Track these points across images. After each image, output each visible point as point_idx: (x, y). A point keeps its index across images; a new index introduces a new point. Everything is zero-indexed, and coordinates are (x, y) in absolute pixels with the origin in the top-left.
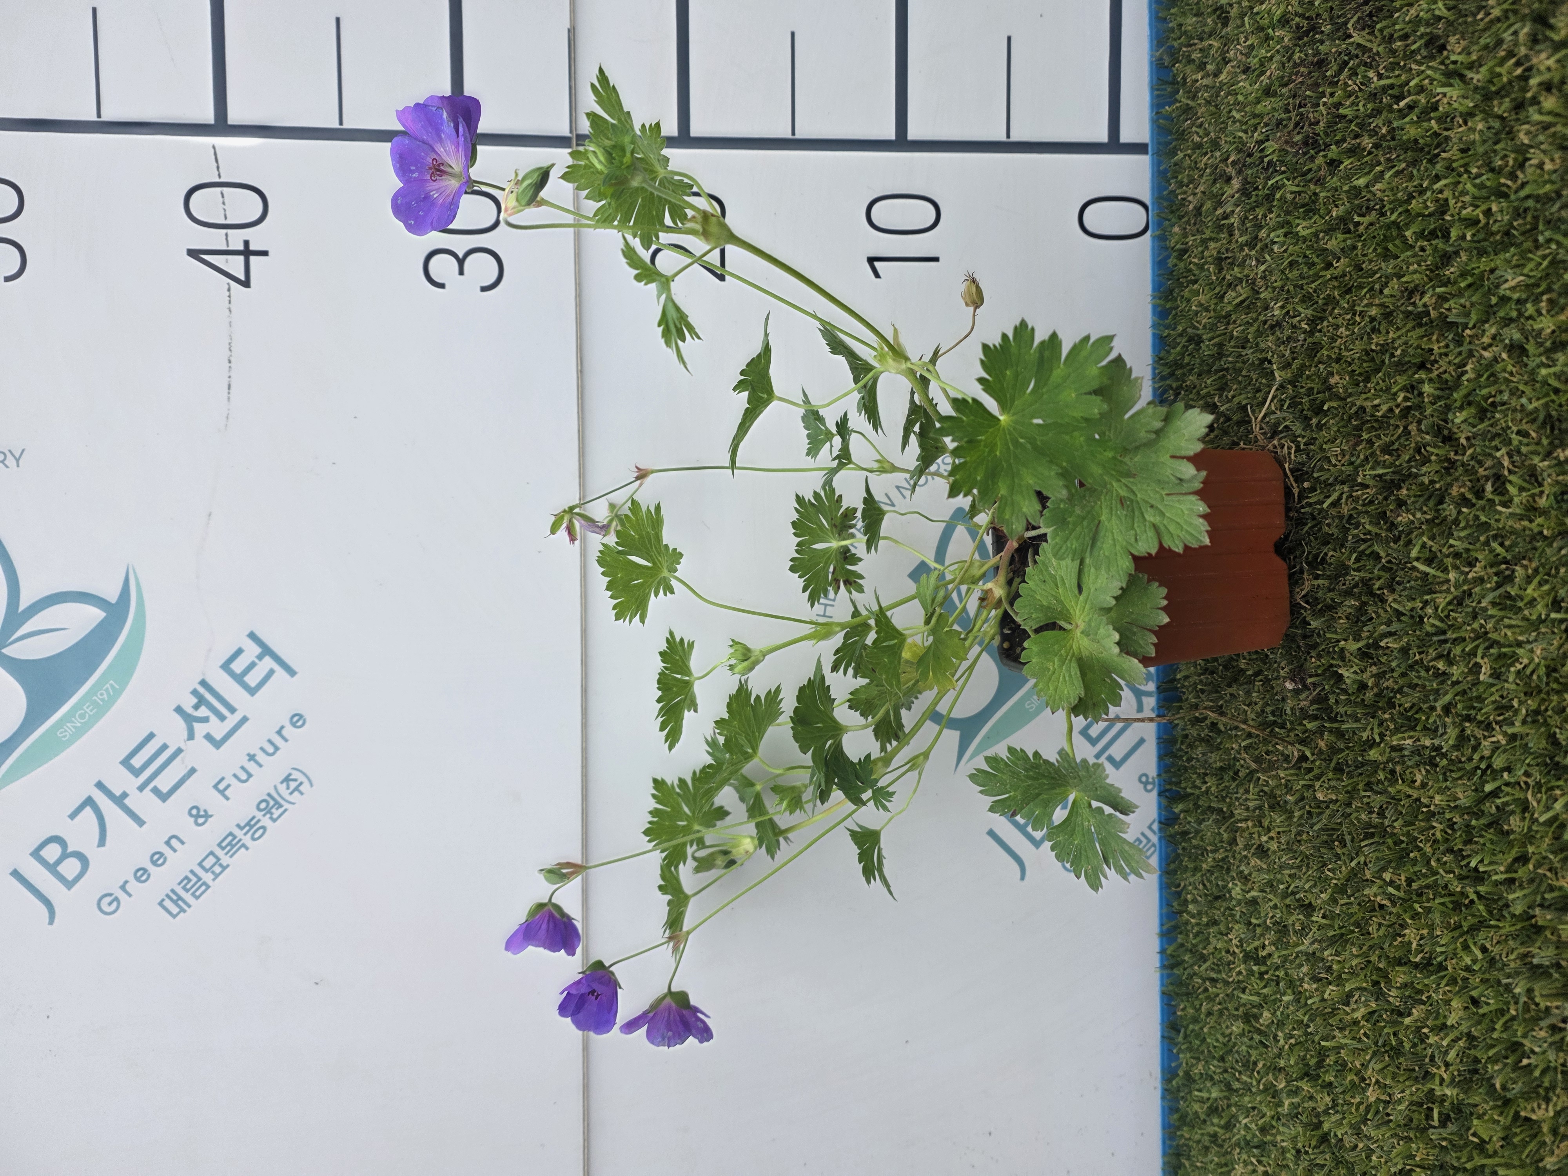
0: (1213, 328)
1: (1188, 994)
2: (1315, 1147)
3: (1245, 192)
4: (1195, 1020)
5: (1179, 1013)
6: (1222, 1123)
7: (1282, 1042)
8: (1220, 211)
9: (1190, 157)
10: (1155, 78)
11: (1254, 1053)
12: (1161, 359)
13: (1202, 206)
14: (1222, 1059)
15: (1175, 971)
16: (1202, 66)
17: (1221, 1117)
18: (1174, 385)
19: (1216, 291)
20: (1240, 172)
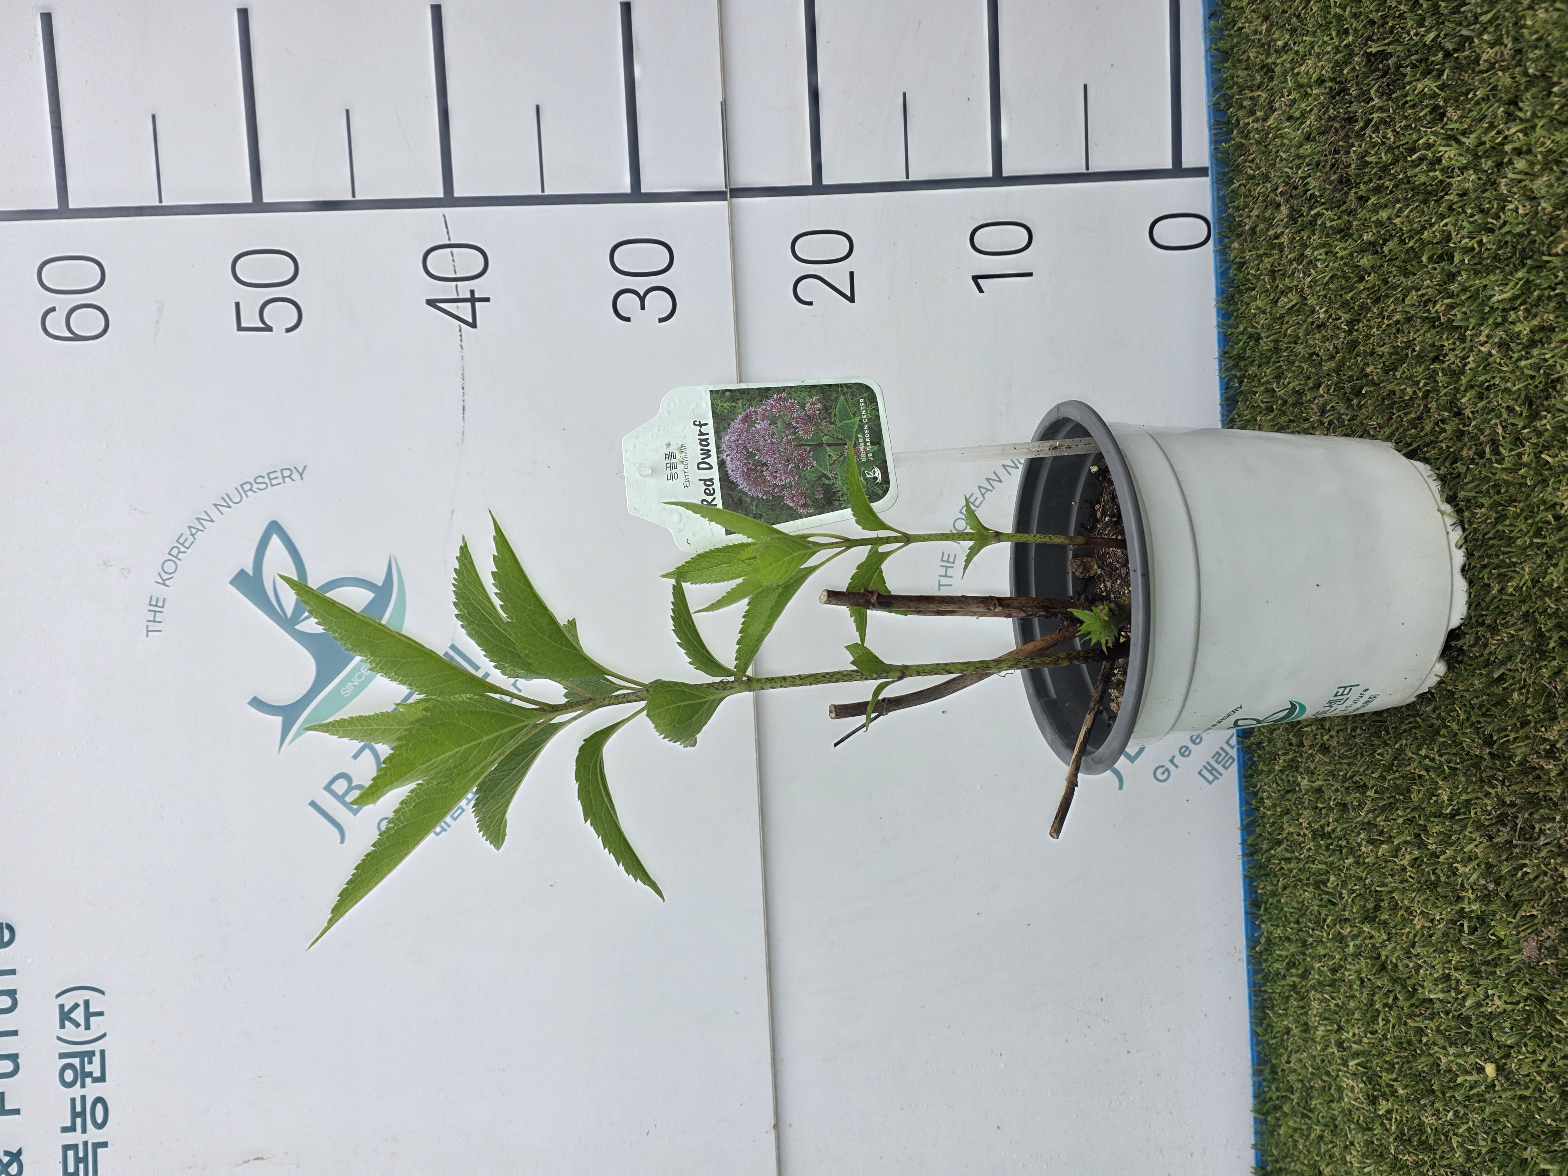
0: (1269, 327)
1: (1268, 875)
2: (1374, 974)
3: (1293, 217)
4: (1274, 894)
5: (1259, 891)
6: (1299, 972)
7: (1346, 897)
8: (1271, 232)
9: (1245, 186)
10: (1212, 120)
11: (1324, 912)
12: (1226, 353)
13: (1256, 226)
14: (1297, 922)
15: (1256, 857)
16: (1252, 112)
17: (1297, 969)
18: (1238, 374)
19: (1271, 297)
20: (1287, 201)
